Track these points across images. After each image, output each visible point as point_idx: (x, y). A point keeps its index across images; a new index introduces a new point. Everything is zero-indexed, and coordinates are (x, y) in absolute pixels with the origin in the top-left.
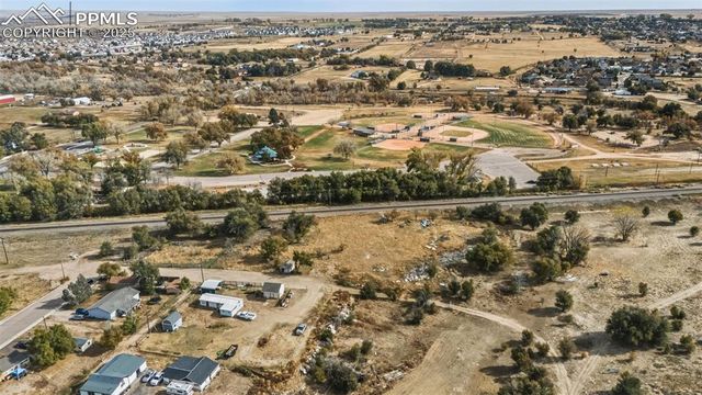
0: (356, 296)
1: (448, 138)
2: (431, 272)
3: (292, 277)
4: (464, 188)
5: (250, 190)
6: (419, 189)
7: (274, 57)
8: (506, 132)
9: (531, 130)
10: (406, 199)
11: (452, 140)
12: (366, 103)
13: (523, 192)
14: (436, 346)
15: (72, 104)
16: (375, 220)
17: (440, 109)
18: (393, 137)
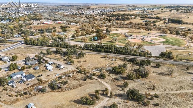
0: (77, 72)
1: (150, 40)
2: (101, 71)
3: (69, 65)
4: (132, 53)
5: (79, 46)
6: (119, 51)
7: (127, 16)
8: (172, 40)
9: (182, 41)
10: (115, 53)
11: (151, 41)
12: (139, 29)
13: (154, 57)
14: (84, 86)
15: (70, 24)
16: (102, 57)
17: (159, 32)
18: (135, 38)
